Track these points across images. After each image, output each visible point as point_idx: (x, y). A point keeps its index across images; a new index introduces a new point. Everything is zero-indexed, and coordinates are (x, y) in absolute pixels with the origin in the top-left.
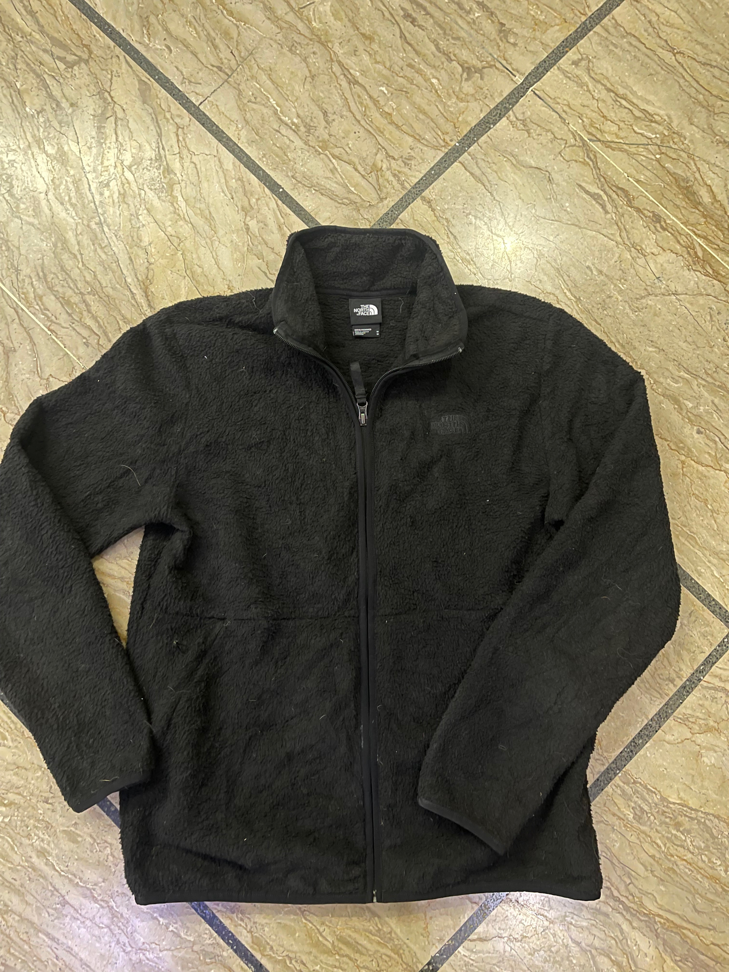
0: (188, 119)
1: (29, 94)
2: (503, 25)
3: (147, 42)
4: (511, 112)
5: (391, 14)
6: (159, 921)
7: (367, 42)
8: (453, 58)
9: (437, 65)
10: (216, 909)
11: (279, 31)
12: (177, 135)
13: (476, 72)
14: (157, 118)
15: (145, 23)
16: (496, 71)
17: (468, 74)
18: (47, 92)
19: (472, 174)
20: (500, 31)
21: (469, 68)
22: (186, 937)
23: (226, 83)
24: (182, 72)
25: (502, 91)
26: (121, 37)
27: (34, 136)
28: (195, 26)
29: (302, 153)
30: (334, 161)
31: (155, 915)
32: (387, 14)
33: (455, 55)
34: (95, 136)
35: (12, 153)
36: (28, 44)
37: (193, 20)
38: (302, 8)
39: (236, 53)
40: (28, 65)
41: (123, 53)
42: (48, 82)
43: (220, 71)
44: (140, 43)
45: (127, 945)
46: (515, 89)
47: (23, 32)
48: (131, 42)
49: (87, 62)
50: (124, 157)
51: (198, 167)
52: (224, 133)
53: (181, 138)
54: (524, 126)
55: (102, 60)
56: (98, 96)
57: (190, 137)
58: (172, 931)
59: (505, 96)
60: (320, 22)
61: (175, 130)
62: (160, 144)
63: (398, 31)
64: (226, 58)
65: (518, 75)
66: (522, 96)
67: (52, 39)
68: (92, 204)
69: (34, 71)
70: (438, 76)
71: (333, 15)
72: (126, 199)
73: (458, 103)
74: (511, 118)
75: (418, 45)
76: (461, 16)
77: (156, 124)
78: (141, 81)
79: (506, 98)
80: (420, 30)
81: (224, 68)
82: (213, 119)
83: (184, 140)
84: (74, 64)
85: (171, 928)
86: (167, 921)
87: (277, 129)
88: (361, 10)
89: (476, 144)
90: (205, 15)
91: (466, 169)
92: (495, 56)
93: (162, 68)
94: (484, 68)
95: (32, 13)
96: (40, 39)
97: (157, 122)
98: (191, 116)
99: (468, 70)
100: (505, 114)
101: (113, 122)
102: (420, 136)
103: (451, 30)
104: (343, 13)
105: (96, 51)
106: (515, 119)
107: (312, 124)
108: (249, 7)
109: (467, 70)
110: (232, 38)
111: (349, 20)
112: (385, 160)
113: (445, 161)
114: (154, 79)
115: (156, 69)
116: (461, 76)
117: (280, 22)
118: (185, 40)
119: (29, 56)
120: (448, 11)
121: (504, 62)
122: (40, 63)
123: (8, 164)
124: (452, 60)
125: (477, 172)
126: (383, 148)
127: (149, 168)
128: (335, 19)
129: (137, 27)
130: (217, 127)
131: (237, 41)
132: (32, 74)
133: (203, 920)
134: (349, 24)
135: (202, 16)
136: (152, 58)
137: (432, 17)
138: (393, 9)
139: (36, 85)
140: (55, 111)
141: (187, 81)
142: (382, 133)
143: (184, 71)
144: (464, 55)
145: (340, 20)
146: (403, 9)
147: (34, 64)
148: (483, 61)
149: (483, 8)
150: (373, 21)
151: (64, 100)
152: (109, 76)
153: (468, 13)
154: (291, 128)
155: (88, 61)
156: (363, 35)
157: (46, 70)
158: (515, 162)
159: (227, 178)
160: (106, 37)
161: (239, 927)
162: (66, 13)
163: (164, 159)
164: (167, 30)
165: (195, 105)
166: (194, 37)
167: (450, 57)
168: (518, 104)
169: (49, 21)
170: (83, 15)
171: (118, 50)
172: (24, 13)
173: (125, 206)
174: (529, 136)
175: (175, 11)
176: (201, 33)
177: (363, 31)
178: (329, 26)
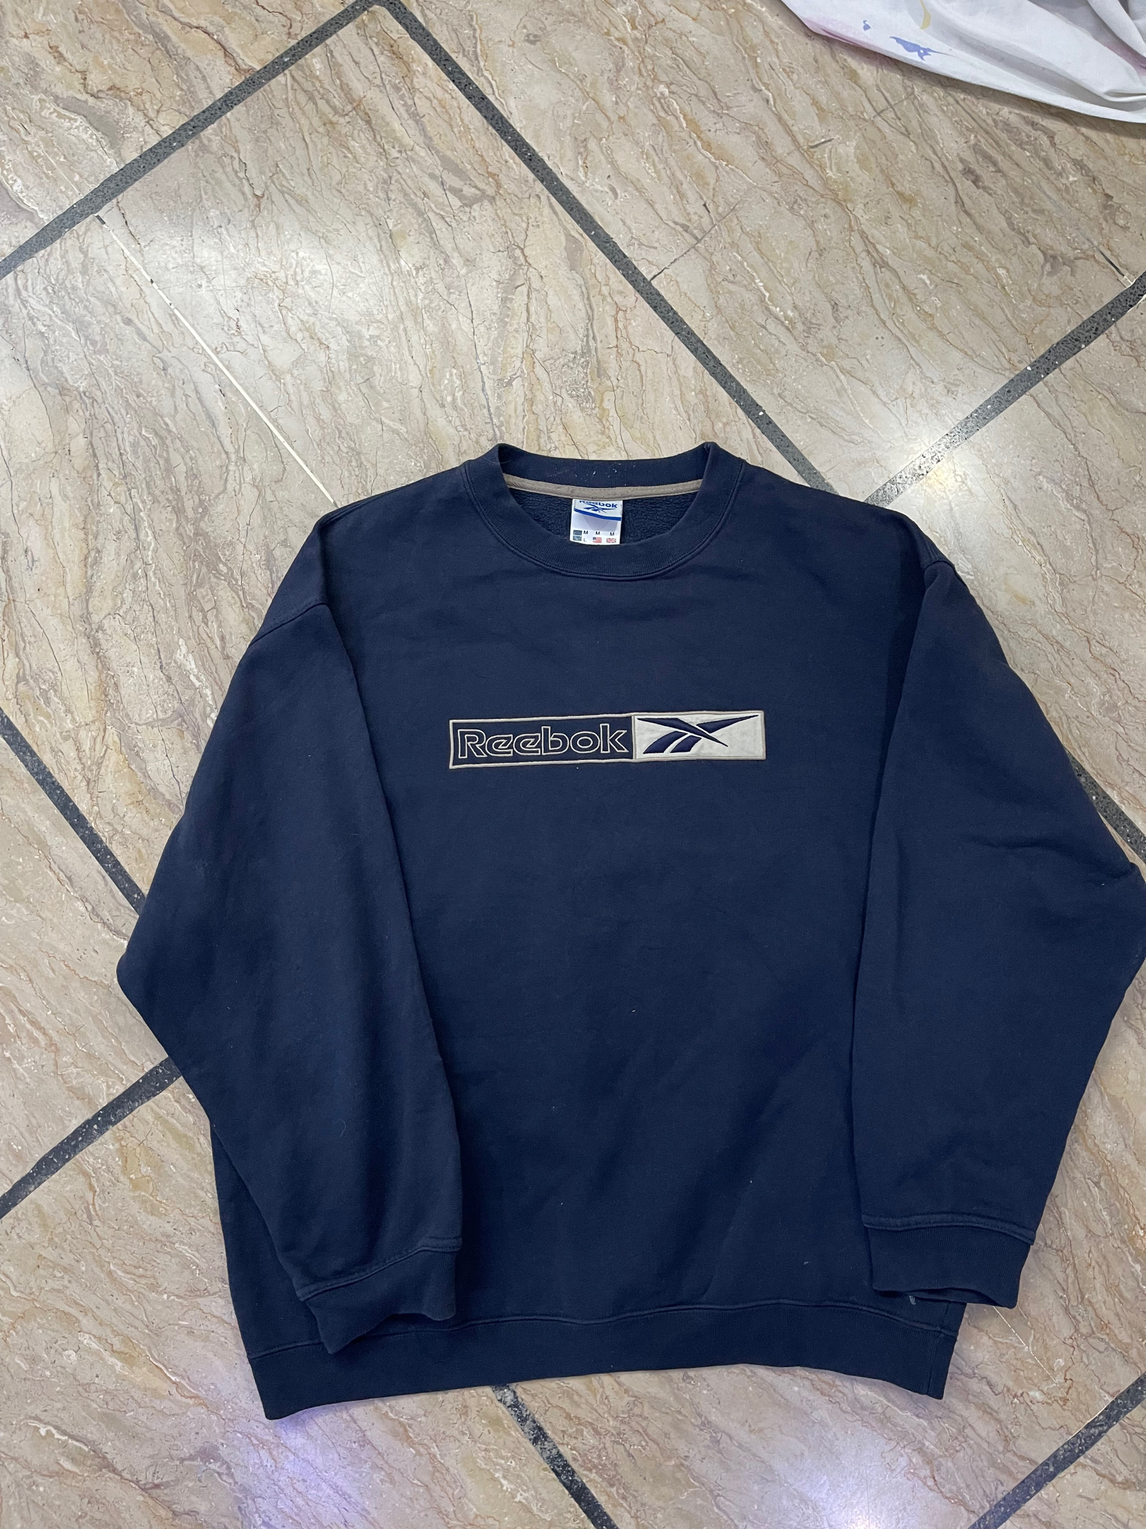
0: (634, 298)
1: (405, 238)
2: (1109, 197)
3: (583, 178)
4: (1113, 327)
5: (945, 167)
6: (502, 1486)
7: (905, 207)
8: (1032, 240)
9: (1007, 247)
10: (586, 1476)
11: (776, 179)
12: (616, 321)
13: (1064, 264)
14: (588, 293)
15: (582, 150)
16: (1096, 265)
17: (1052, 266)
18: (432, 238)
19: (1048, 414)
20: (1105, 207)
21: (1054, 257)
22: (540, 1514)
23: (693, 250)
24: (630, 229)
25: (1101, 296)
26: (545, 167)
27: (408, 303)
28: (653, 161)
29: (796, 361)
30: (842, 377)
31: (497, 1475)
32: (938, 166)
33: (1035, 236)
34: (498, 312)
35: (375, 325)
36: (407, 164)
37: (652, 152)
38: (812, 147)
39: (711, 207)
40: (406, 195)
41: (546, 192)
42: (434, 224)
43: (686, 231)
44: (572, 179)
45: (452, 1516)
46: (1122, 294)
47: (401, 145)
48: (559, 176)
49: (492, 200)
50: (536, 346)
51: (643, 369)
52: (685, 323)
53: (620, 325)
54: (1132, 349)
55: (514, 199)
56: (506, 253)
57: (634, 324)
58: (520, 1502)
59: (1105, 303)
60: (839, 170)
61: (614, 313)
62: (591, 332)
63: (952, 192)
64: (695, 213)
65: (1127, 274)
66: (1131, 306)
67: (444, 159)
68: (485, 411)
69: (415, 206)
70: (1008, 266)
71: (858, 162)
72: (534, 407)
73: (1035, 306)
74: (1113, 336)
75: (981, 216)
76: (1048, 179)
77: (586, 302)
78: (569, 236)
79: (1107, 306)
80: (986, 195)
81: (691, 227)
82: (669, 302)
83: (625, 328)
84: (476, 200)
85: (519, 1498)
86: (513, 1487)
87: (763, 323)
88: (901, 157)
89: (1057, 370)
90: (671, 146)
91: (1039, 406)
92: (1096, 243)
93: (602, 221)
94: (1076, 258)
95: (416, 117)
96: (427, 158)
97: (588, 299)
98: (638, 295)
99: (1053, 260)
100: (1105, 329)
101: (526, 293)
102: (974, 351)
103: (1031, 198)
104: (872, 159)
105: (508, 186)
106: (1118, 339)
107: (814, 321)
108: (735, 138)
109: (1051, 260)
110: (708, 184)
111: (882, 171)
112: (919, 384)
113: (1009, 391)
114: (589, 236)
115: (593, 221)
116: (1043, 267)
117: (779, 165)
118: (638, 180)
119: (409, 182)
120: (1027, 169)
121: (1108, 254)
122: (424, 193)
123: (369, 340)
124: (1029, 243)
125: (1056, 411)
126: (918, 364)
127: (571, 365)
128: (860, 168)
129: (570, 154)
130: (675, 313)
131: (714, 189)
132: (410, 210)
133: (567, 1492)
134: (880, 177)
135: (666, 147)
136: (588, 203)
137: (1004, 175)
138: (947, 159)
139: (416, 226)
140: (443, 269)
141: (636, 243)
142: (917, 342)
143: (633, 226)
144: (1049, 236)
145: (869, 170)
146: (962, 160)
147: (416, 195)
148: (1076, 249)
149: (1082, 168)
150: (917, 175)
151: (456, 254)
152: (524, 225)
153: (1060, 174)
154: (782, 323)
155: (494, 198)
156: (900, 194)
157: (433, 206)
158: (1113, 402)
159: (683, 389)
160: (523, 164)
161: (619, 1508)
162: (466, 121)
163: (593, 352)
164: (613, 163)
165: (645, 279)
166: (652, 178)
167: (1027, 239)
168: (1124, 317)
169: (442, 132)
170: (490, 128)
171: (539, 187)
172: (406, 116)
173: (533, 417)
174: (1139, 366)
175: (626, 135)
176: (663, 172)
177: (900, 188)
178: (852, 178)
